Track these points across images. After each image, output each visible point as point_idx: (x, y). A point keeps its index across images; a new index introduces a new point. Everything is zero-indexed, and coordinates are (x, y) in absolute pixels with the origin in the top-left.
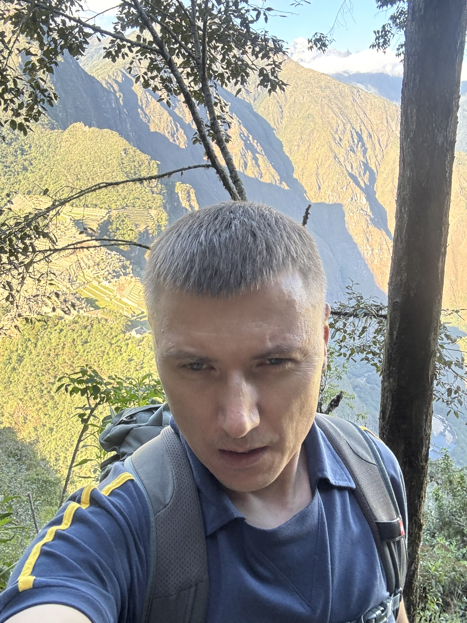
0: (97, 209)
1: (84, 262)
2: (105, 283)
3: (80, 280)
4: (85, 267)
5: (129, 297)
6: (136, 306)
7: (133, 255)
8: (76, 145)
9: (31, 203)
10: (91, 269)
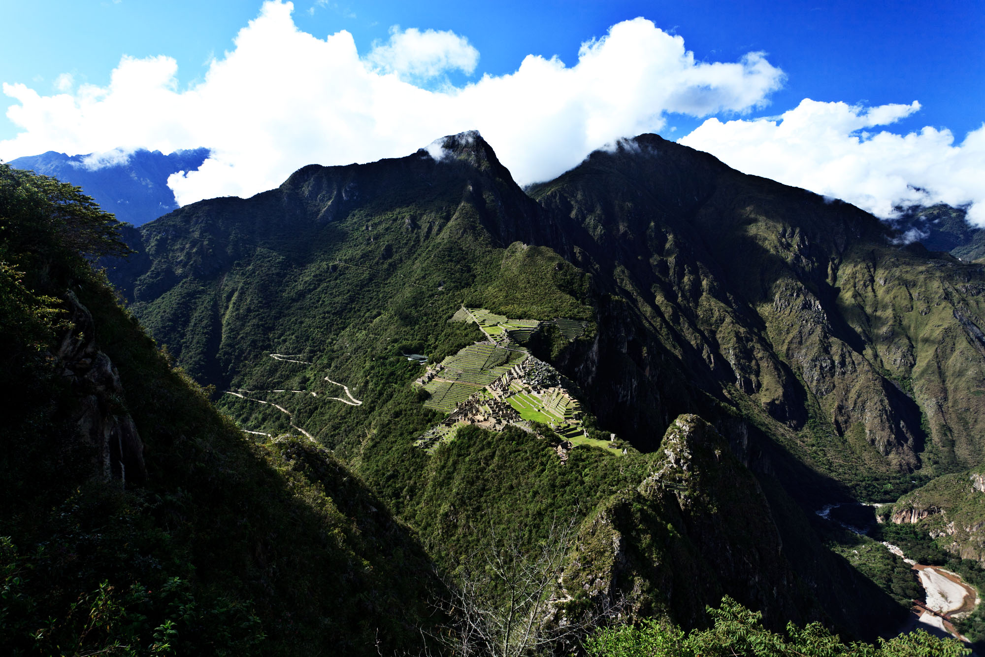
0: (530, 320)
1: (516, 372)
2: (534, 393)
3: (512, 389)
7: (563, 364)
9: (472, 315)
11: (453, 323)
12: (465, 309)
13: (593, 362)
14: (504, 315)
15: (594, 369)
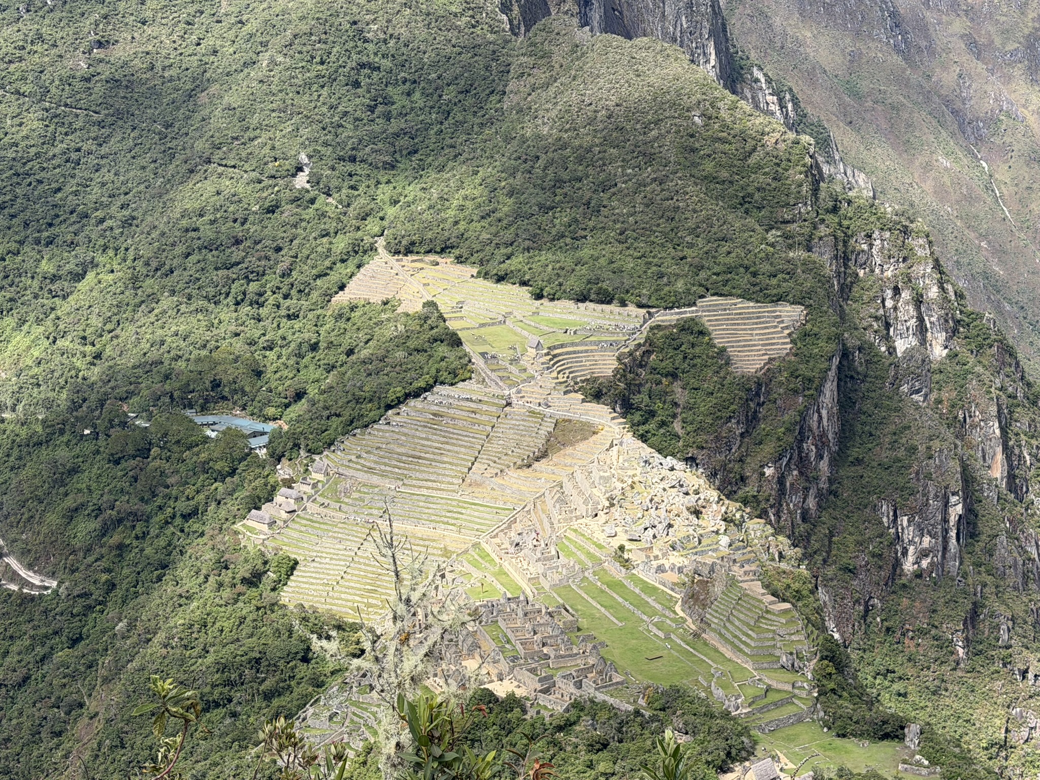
0: (614, 308)
3: (570, 554)
4: (582, 509)
5: (723, 631)
6: (749, 666)
8: (552, 90)
10: (602, 517)
11: (353, 308)
12: (392, 260)
13: (822, 442)
14: (524, 283)
15: (824, 465)
